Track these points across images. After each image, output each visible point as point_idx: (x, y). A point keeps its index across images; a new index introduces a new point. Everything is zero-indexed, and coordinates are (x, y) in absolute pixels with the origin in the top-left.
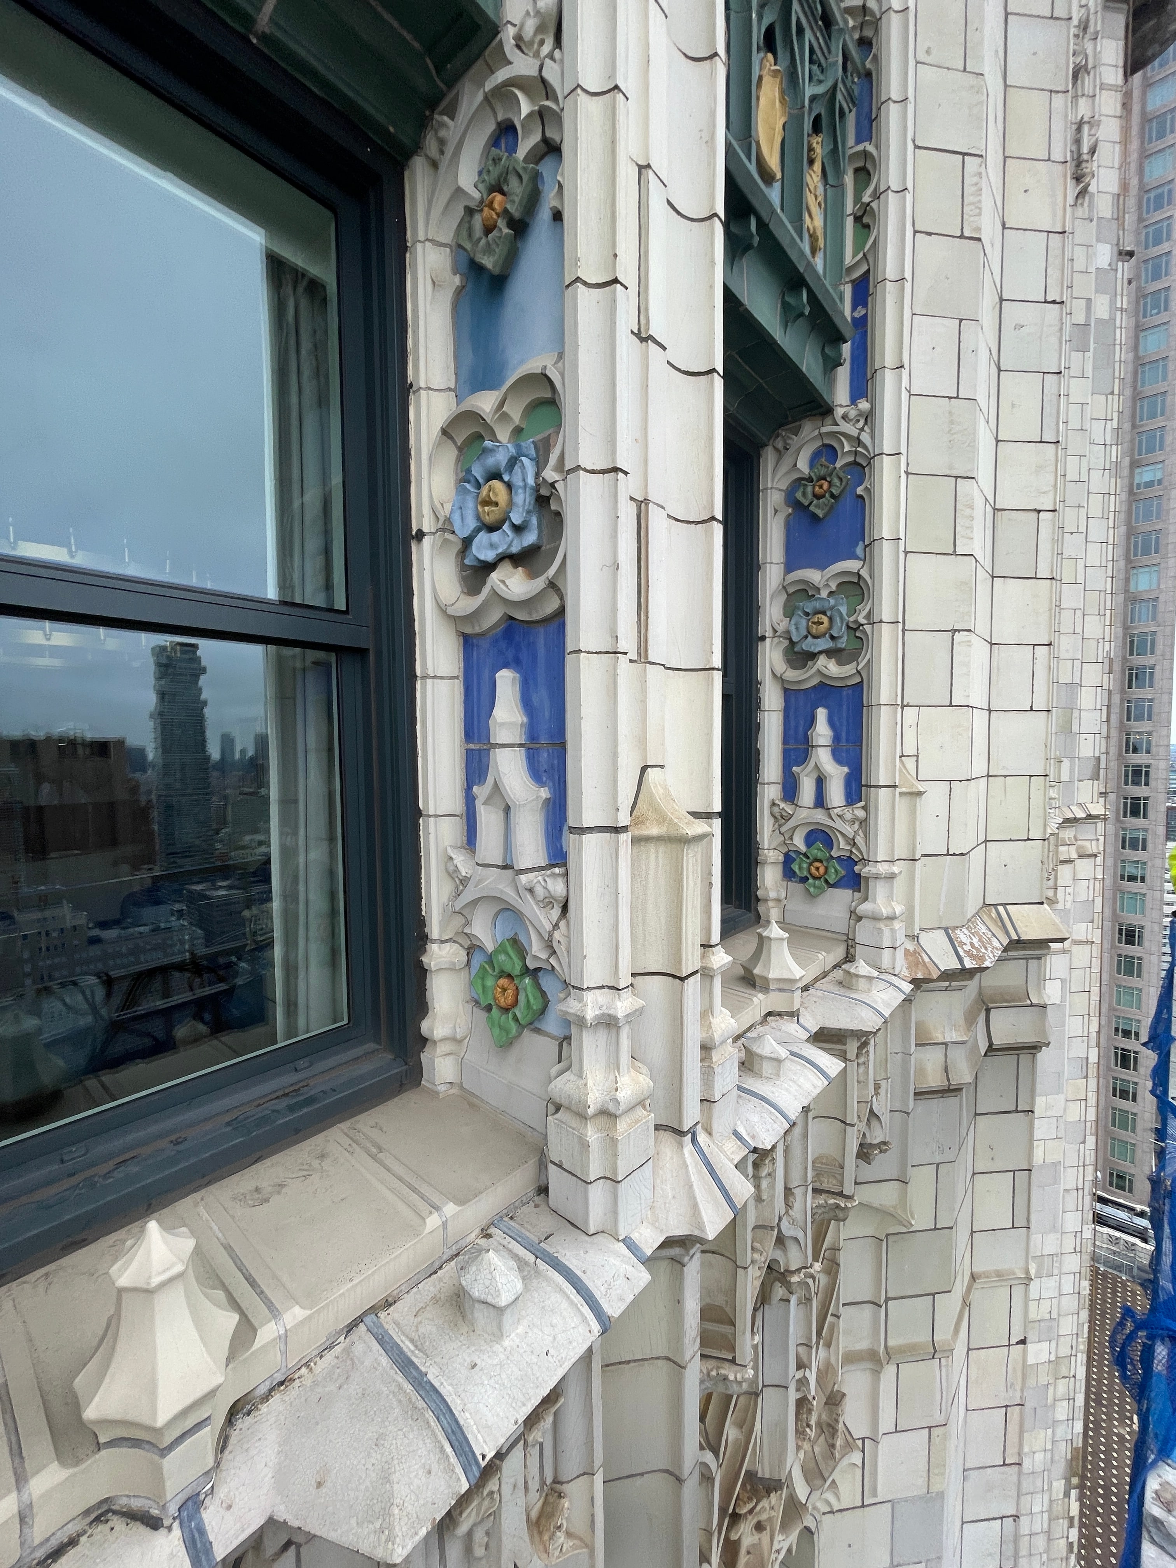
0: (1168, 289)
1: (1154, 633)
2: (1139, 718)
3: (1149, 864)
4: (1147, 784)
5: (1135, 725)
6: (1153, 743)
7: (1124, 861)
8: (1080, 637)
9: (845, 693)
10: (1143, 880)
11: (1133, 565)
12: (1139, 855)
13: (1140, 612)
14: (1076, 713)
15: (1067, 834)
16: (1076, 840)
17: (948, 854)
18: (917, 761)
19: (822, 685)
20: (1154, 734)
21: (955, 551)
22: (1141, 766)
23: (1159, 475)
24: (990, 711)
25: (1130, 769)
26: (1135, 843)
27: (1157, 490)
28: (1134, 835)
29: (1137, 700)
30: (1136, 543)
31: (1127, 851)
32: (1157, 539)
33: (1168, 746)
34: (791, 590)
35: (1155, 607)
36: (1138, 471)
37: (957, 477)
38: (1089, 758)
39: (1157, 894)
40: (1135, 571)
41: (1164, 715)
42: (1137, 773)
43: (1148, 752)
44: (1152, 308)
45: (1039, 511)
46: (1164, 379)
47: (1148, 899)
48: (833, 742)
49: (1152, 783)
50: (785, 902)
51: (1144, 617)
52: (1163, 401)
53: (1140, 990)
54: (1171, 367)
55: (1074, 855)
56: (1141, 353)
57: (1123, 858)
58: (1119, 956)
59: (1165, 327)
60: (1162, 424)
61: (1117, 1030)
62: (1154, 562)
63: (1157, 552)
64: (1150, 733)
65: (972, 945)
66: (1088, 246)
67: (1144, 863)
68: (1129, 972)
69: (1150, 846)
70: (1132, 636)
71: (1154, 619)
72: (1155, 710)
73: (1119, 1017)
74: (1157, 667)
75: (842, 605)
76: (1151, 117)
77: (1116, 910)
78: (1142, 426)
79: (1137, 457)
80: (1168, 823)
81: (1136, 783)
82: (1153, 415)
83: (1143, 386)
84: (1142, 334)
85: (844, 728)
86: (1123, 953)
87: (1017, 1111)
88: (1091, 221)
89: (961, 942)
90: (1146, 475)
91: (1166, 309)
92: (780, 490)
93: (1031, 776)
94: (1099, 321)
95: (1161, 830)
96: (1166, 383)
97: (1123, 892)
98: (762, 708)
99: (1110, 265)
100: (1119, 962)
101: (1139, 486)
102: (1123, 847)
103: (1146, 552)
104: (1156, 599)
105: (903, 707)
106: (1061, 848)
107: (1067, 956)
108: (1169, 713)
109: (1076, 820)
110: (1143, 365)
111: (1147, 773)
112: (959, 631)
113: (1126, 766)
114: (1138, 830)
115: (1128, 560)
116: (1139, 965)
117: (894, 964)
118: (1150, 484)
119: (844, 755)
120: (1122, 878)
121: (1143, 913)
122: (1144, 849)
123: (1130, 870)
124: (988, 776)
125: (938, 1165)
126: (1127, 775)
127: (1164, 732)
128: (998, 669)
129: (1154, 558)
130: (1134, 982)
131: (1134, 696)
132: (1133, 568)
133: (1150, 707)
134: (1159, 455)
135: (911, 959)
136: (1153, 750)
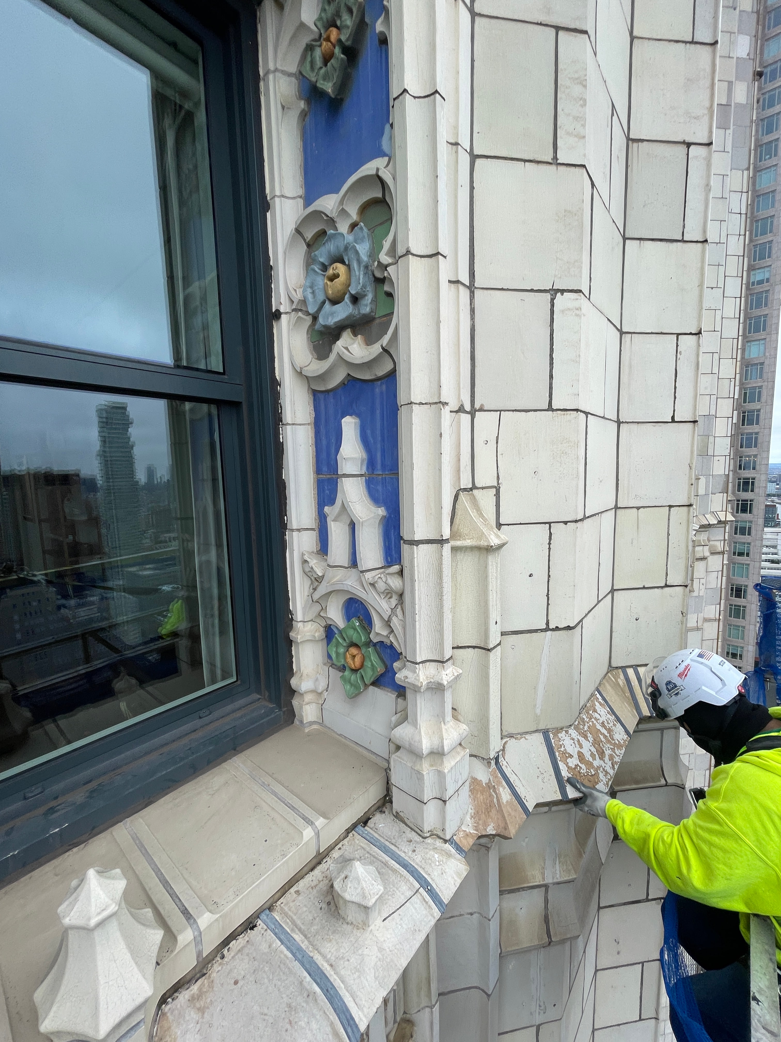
0: (777, 140)
1: (761, 387)
2: (748, 446)
3: (752, 544)
4: (752, 491)
5: (746, 451)
6: (758, 463)
7: (736, 543)
8: (716, 376)
9: (377, 390)
10: (748, 555)
11: (747, 340)
12: (746, 539)
13: (751, 372)
14: (711, 439)
15: (703, 537)
16: (709, 541)
17: (547, 629)
18: (498, 495)
19: (350, 381)
20: (759, 456)
21: (555, 158)
22: (749, 479)
23: (767, 276)
24: (619, 423)
25: (742, 481)
26: (743, 530)
27: (765, 287)
28: (743, 525)
29: (747, 434)
30: (750, 324)
31: (738, 536)
32: (765, 321)
33: (768, 464)
34: (309, 235)
35: (762, 369)
36: (752, 273)
37: (558, 29)
38: (720, 475)
39: (757, 564)
40: (749, 344)
41: (766, 444)
42: (746, 483)
43: (754, 469)
44: (766, 155)
45: (689, 145)
46: (773, 206)
47: (751, 567)
48: (368, 468)
49: (756, 490)
50: (325, 694)
51: (754, 377)
52: (772, 222)
53: (744, 627)
54: (778, 197)
55: (707, 554)
56: (757, 188)
57: (736, 540)
58: (731, 605)
59: (775, 168)
60: (770, 239)
61: (728, 653)
62: (763, 337)
63: (764, 330)
64: (755, 456)
65: (581, 756)
66: (731, 33)
67: (749, 544)
68: (737, 616)
69: (753, 532)
70: (745, 389)
71: (761, 377)
72: (760, 440)
73: (729, 645)
74: (762, 411)
75: (362, 240)
76: (771, 9)
77: (729, 575)
78: (757, 240)
79: (752, 263)
80: (765, 516)
81: (745, 490)
82: (764, 233)
83: (758, 211)
84: (758, 174)
85: (379, 446)
86: (734, 603)
87: (647, 900)
88: (735, 9)
89: (565, 753)
90: (758, 276)
91: (775, 155)
92: (290, 75)
93: (670, 506)
94: (738, 105)
95: (761, 521)
96: (774, 209)
97: (734, 564)
98: (284, 422)
99: (748, 55)
100: (731, 609)
101: (753, 284)
102: (736, 533)
103: (757, 330)
104: (762, 364)
105: (472, 413)
106: (697, 549)
107: (700, 632)
108: (769, 442)
109: (709, 526)
110: (758, 196)
111: (753, 483)
112: (562, 291)
113: (739, 479)
114: (746, 522)
115: (744, 336)
116: (744, 611)
117: (444, 823)
118: (760, 282)
119: (380, 488)
120: (734, 554)
121: (747, 577)
122: (749, 534)
123: (739, 548)
124: (616, 508)
125: (538, 1027)
126: (739, 485)
127: (764, 455)
128: (630, 367)
129: (762, 335)
130: (740, 622)
131: (746, 431)
132: (747, 342)
133: (756, 438)
134: (768, 261)
135: (481, 797)
136: (757, 467)
